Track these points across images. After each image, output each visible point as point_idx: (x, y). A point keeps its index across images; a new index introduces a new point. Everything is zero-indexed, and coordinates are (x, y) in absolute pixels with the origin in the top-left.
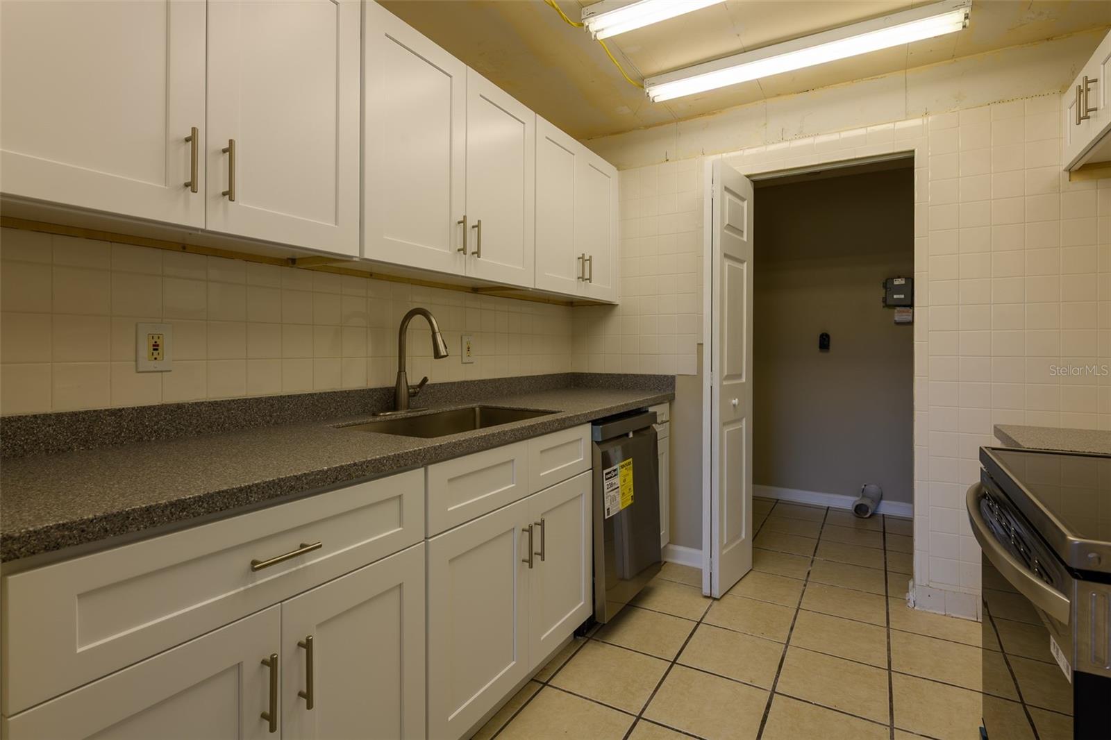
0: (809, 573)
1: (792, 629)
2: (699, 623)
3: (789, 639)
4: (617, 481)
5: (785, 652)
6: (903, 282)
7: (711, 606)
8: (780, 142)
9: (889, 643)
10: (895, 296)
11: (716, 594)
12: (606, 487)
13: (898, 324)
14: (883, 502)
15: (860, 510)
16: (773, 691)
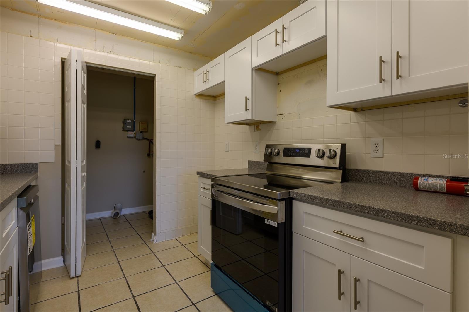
0: (112, 247)
1: (122, 271)
2: (78, 291)
3: (124, 275)
4: (31, 230)
5: (126, 280)
6: (131, 122)
7: (78, 281)
8: (102, 52)
9: (157, 258)
10: (128, 127)
11: (79, 273)
12: (28, 235)
13: (128, 137)
14: (123, 210)
15: (116, 215)
16: (134, 297)
